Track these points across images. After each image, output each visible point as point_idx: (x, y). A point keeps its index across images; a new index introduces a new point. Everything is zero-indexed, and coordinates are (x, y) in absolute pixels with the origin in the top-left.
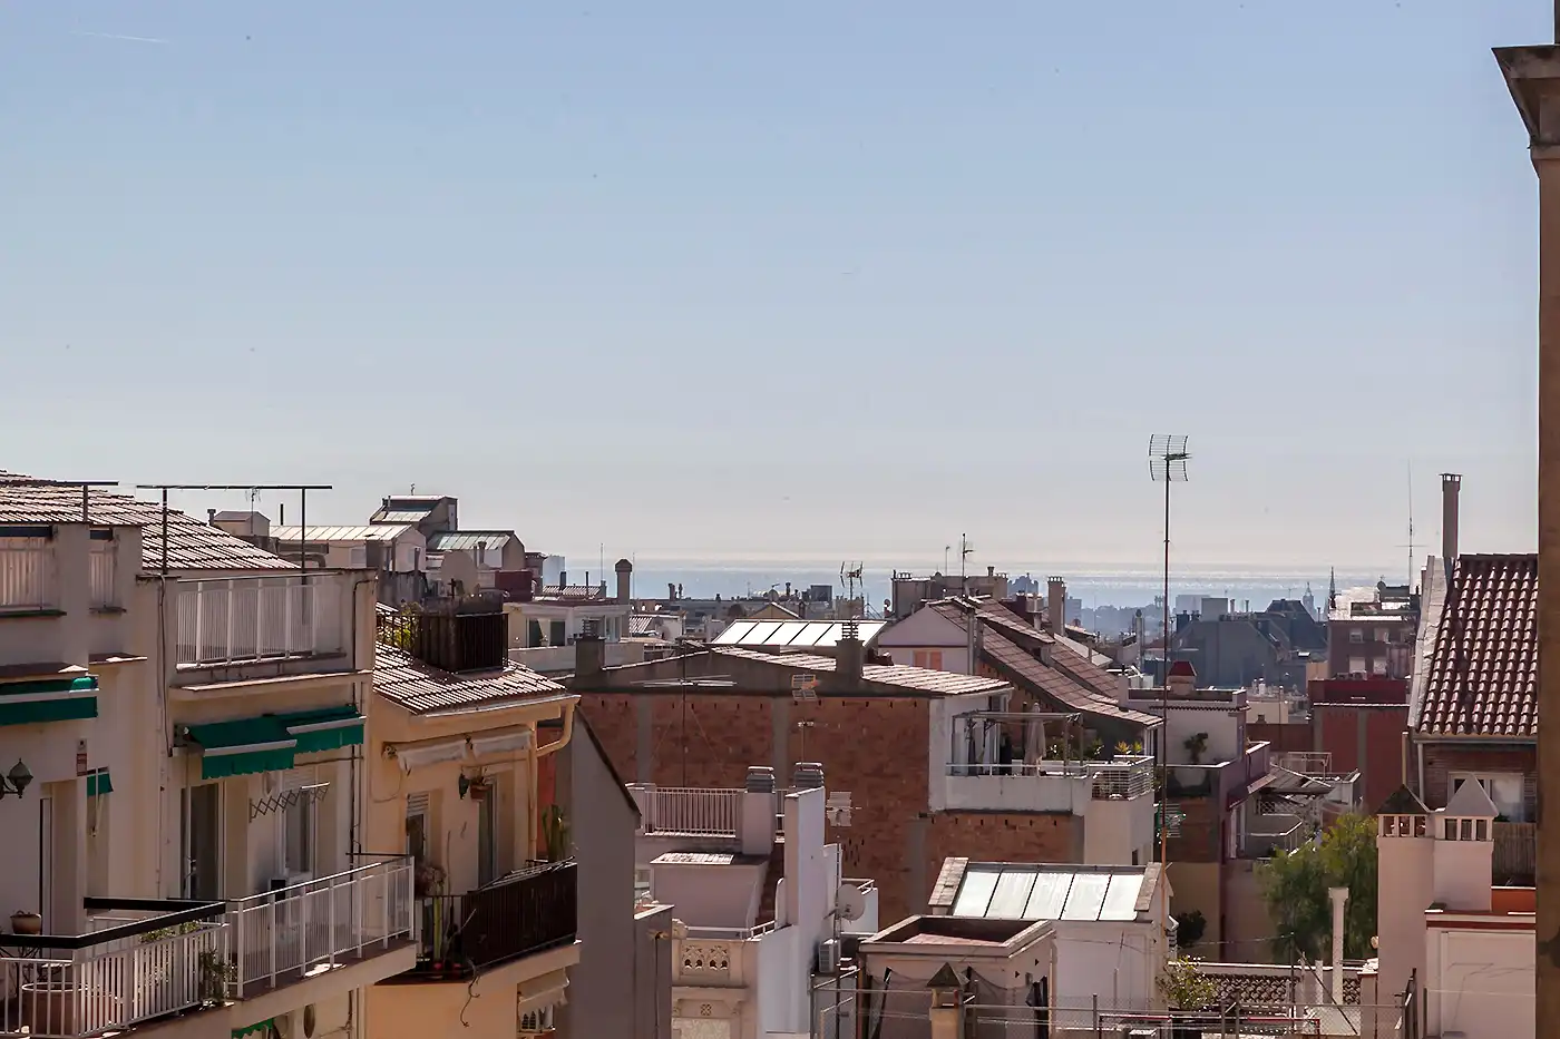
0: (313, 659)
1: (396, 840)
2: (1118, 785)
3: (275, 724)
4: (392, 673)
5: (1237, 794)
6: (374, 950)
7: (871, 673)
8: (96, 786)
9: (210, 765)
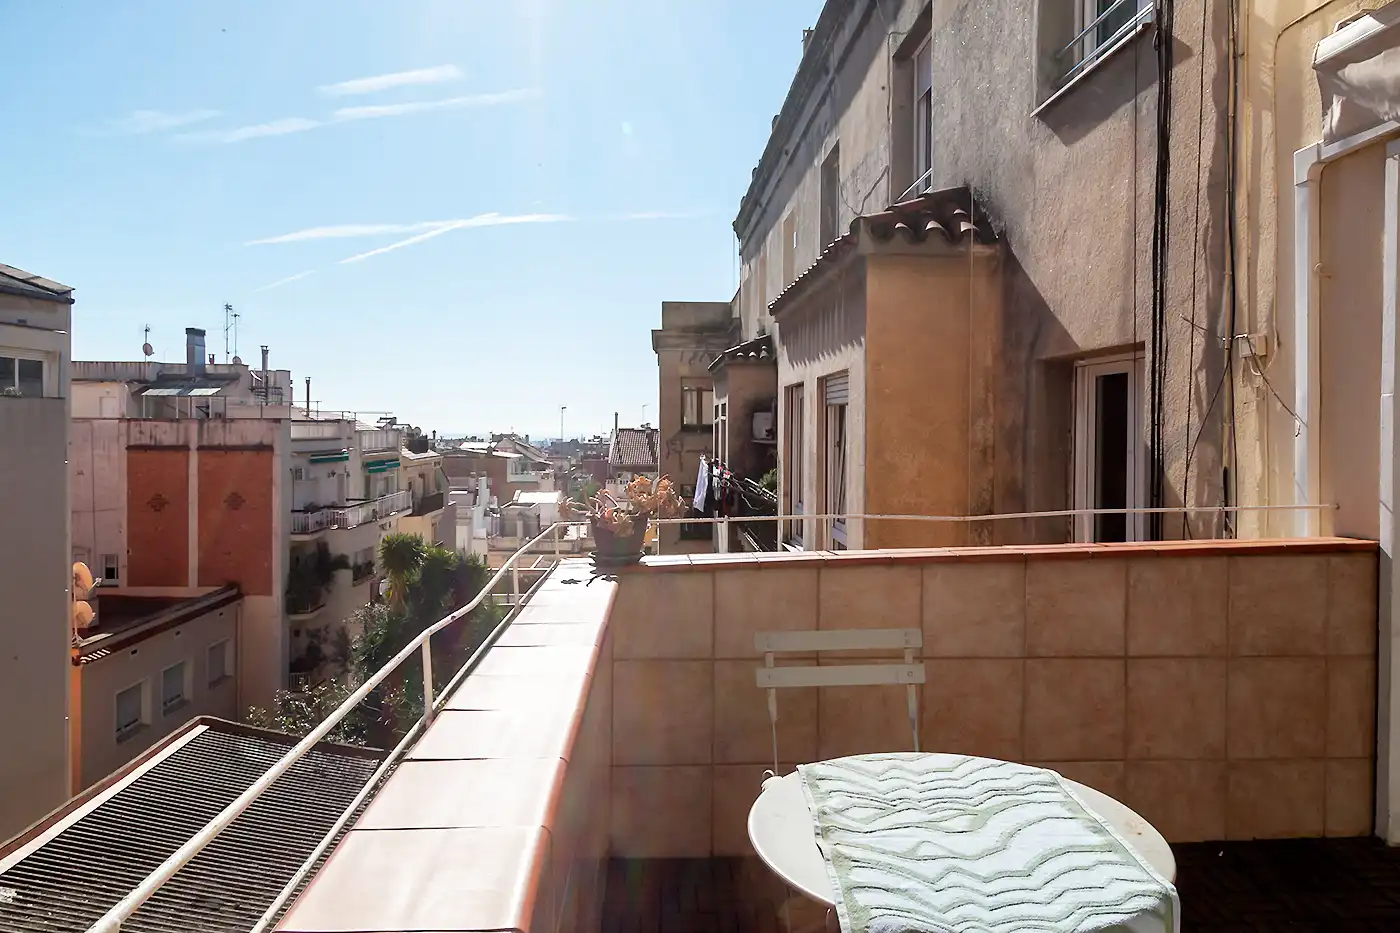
0: (389, 449)
1: (406, 486)
2: (547, 476)
3: (382, 463)
4: (406, 452)
5: (570, 478)
6: (404, 509)
7: (494, 453)
8: (348, 475)
9: (370, 471)
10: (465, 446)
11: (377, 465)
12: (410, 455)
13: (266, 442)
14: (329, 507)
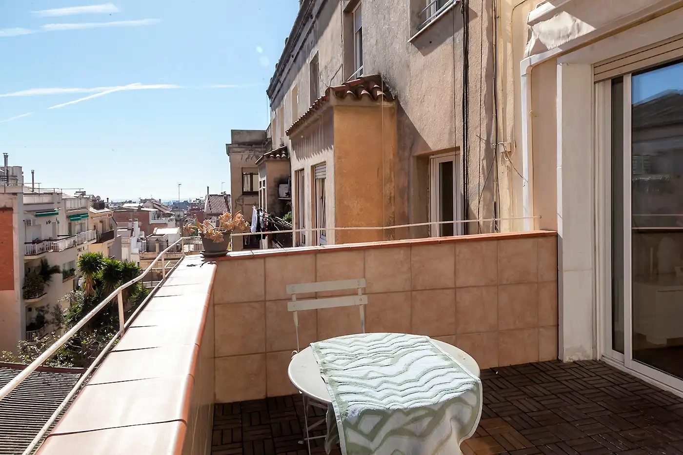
0: (82, 208)
1: (93, 228)
2: (171, 220)
3: (79, 215)
4: (92, 209)
5: (184, 221)
6: (92, 240)
7: (142, 209)
8: (58, 223)
9: (72, 220)
10: (125, 205)
11: (74, 217)
12: (95, 211)
13: (8, 206)
14: (47, 240)
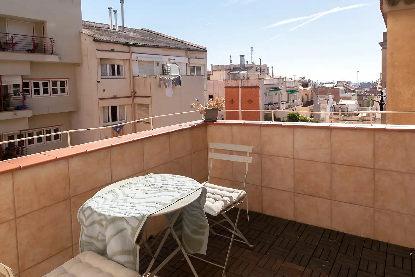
0: (295, 87)
1: (301, 98)
2: (354, 95)
3: (293, 91)
4: (301, 88)
5: (364, 95)
6: (300, 105)
7: (335, 87)
8: (282, 94)
9: (289, 93)
10: (325, 85)
12: (302, 88)
13: (257, 85)
14: (276, 104)
